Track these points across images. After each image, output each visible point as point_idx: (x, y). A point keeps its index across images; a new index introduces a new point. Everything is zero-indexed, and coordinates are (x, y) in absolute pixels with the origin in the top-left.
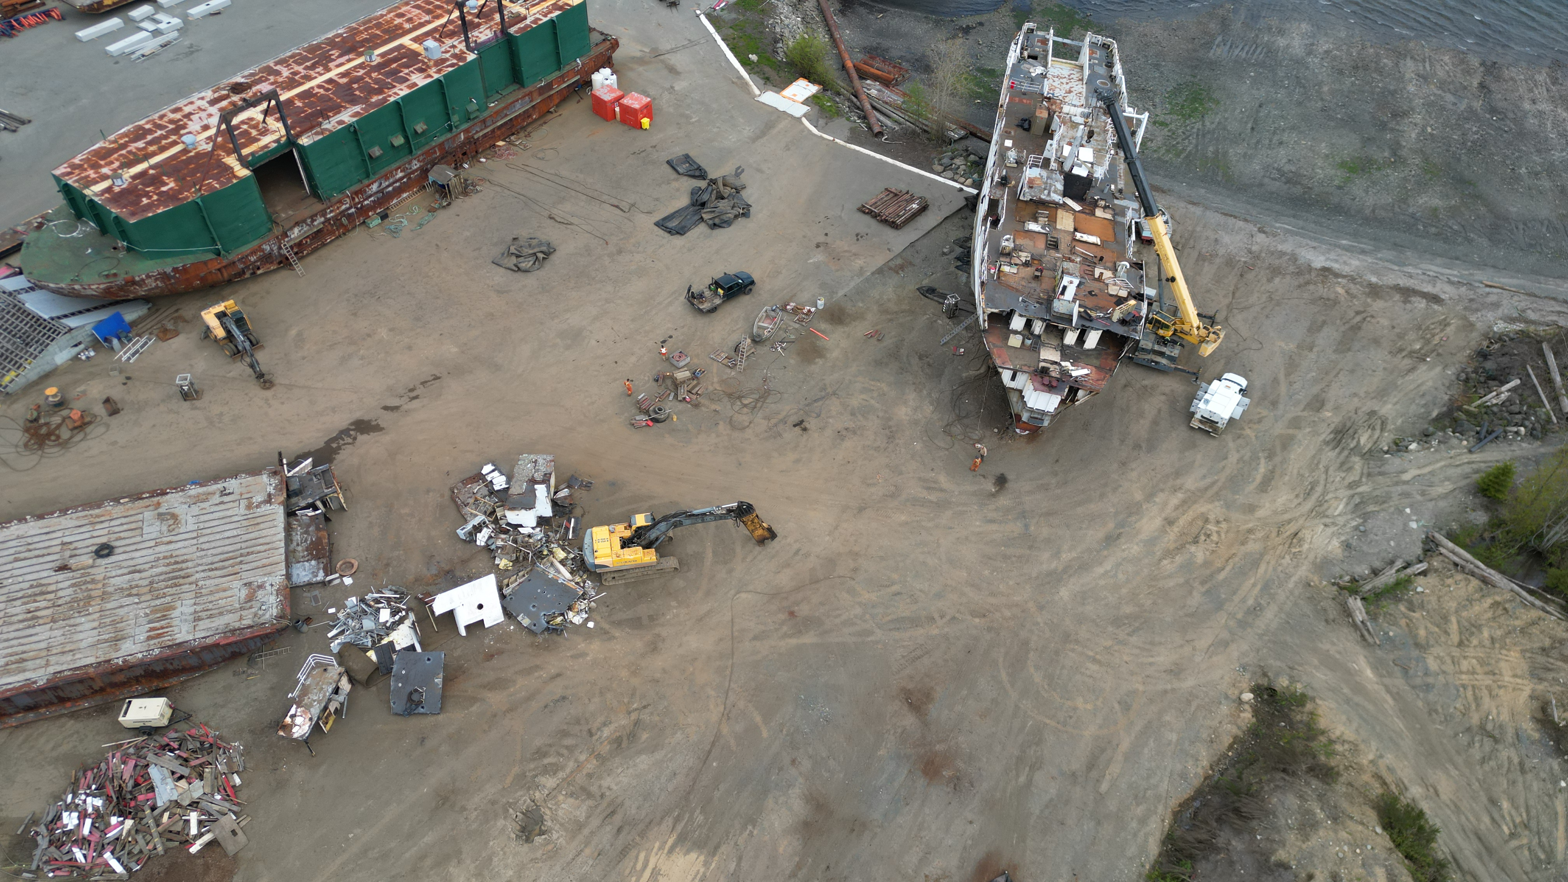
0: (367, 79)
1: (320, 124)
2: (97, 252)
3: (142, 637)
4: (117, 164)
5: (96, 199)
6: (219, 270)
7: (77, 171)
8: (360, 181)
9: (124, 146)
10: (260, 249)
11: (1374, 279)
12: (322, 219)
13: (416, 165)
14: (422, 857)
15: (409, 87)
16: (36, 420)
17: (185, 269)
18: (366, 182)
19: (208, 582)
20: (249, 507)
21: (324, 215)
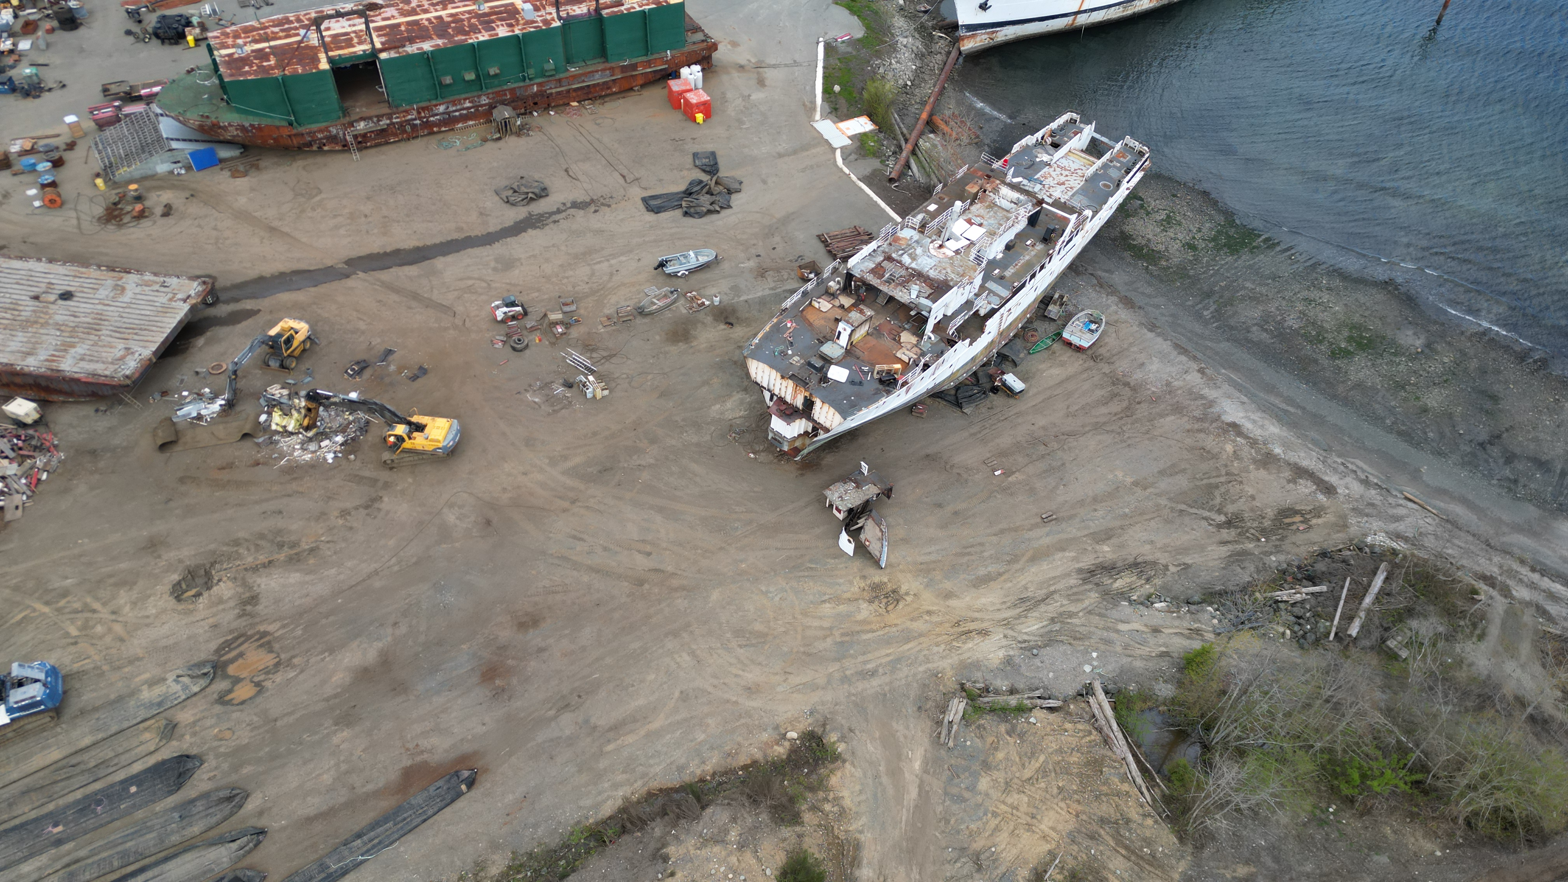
0: (466, 23)
1: (404, 46)
2: (210, 98)
3: (42, 358)
4: (250, 39)
5: (218, 59)
6: (290, 136)
7: (223, 37)
10: (327, 129)
11: (1278, 450)
12: (388, 121)
14: (111, 576)
15: (491, 35)
16: (115, 204)
17: (259, 128)
19: (109, 339)
20: (171, 300)
21: (390, 118)
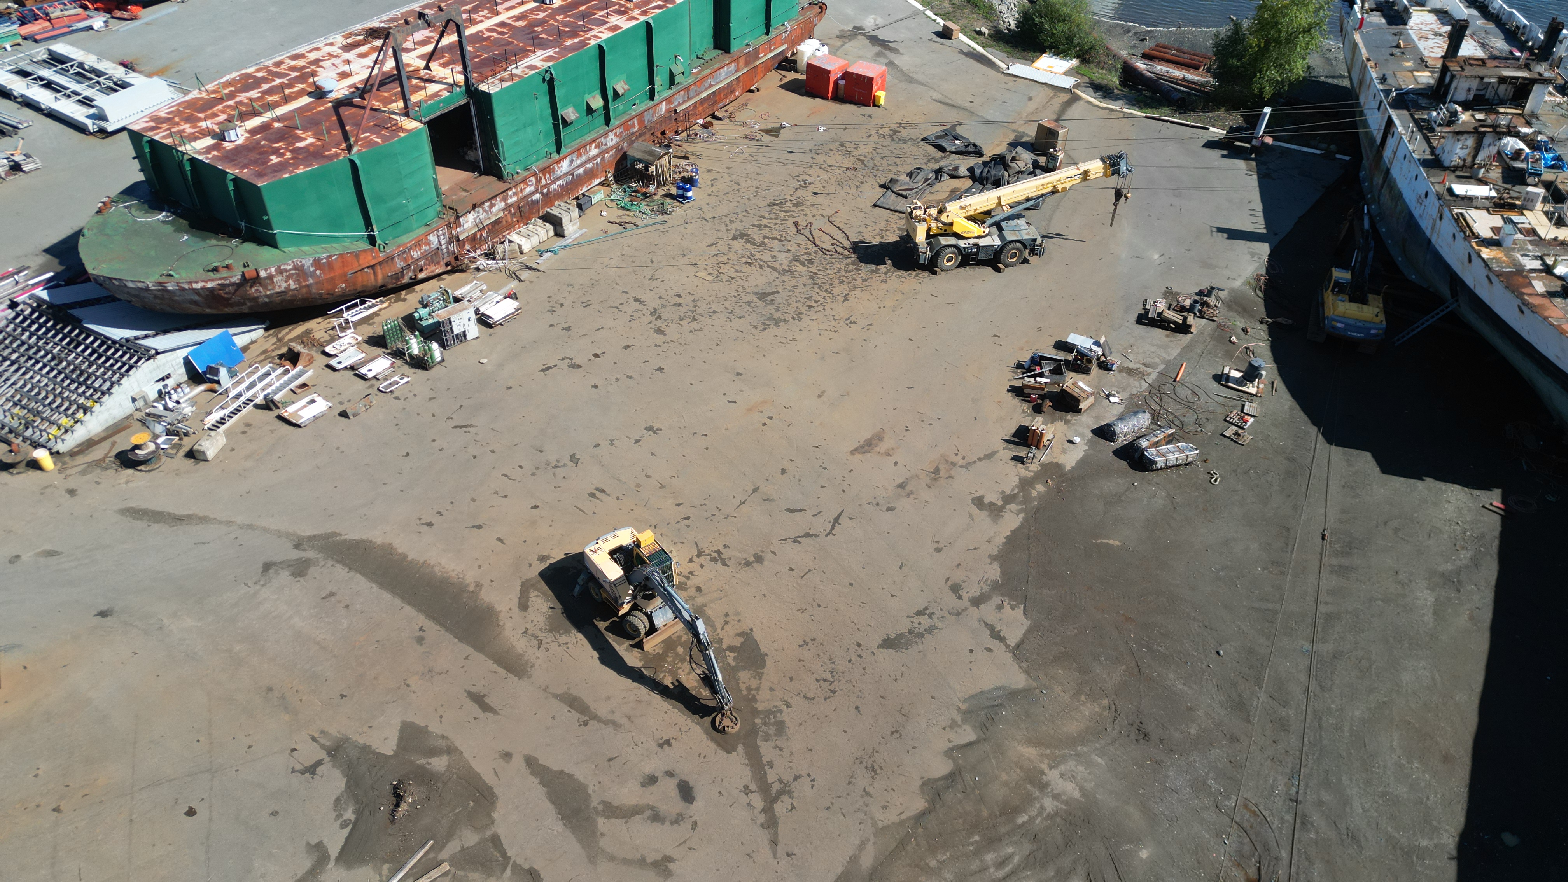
0: (551, 22)
1: (506, 69)
4: (223, 117)
5: (200, 158)
6: (372, 267)
7: (165, 126)
8: (548, 155)
9: (231, 96)
10: (426, 240)
12: (503, 205)
13: (612, 140)
15: (610, 29)
17: (328, 264)
18: (555, 156)
21: (505, 199)
